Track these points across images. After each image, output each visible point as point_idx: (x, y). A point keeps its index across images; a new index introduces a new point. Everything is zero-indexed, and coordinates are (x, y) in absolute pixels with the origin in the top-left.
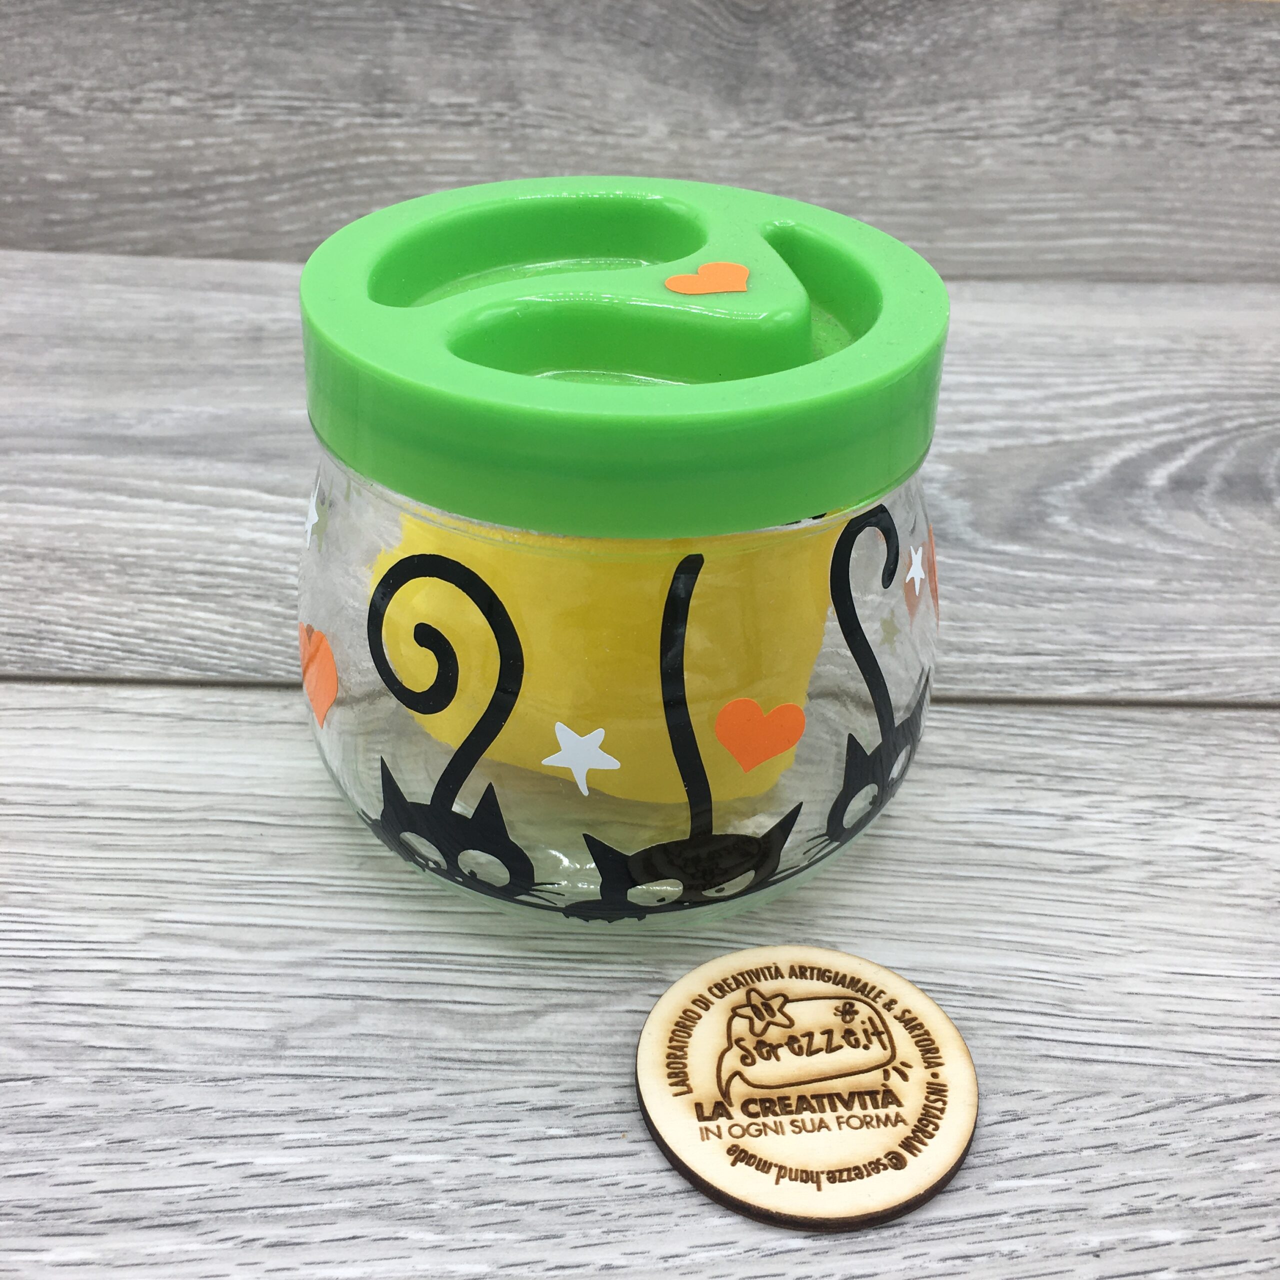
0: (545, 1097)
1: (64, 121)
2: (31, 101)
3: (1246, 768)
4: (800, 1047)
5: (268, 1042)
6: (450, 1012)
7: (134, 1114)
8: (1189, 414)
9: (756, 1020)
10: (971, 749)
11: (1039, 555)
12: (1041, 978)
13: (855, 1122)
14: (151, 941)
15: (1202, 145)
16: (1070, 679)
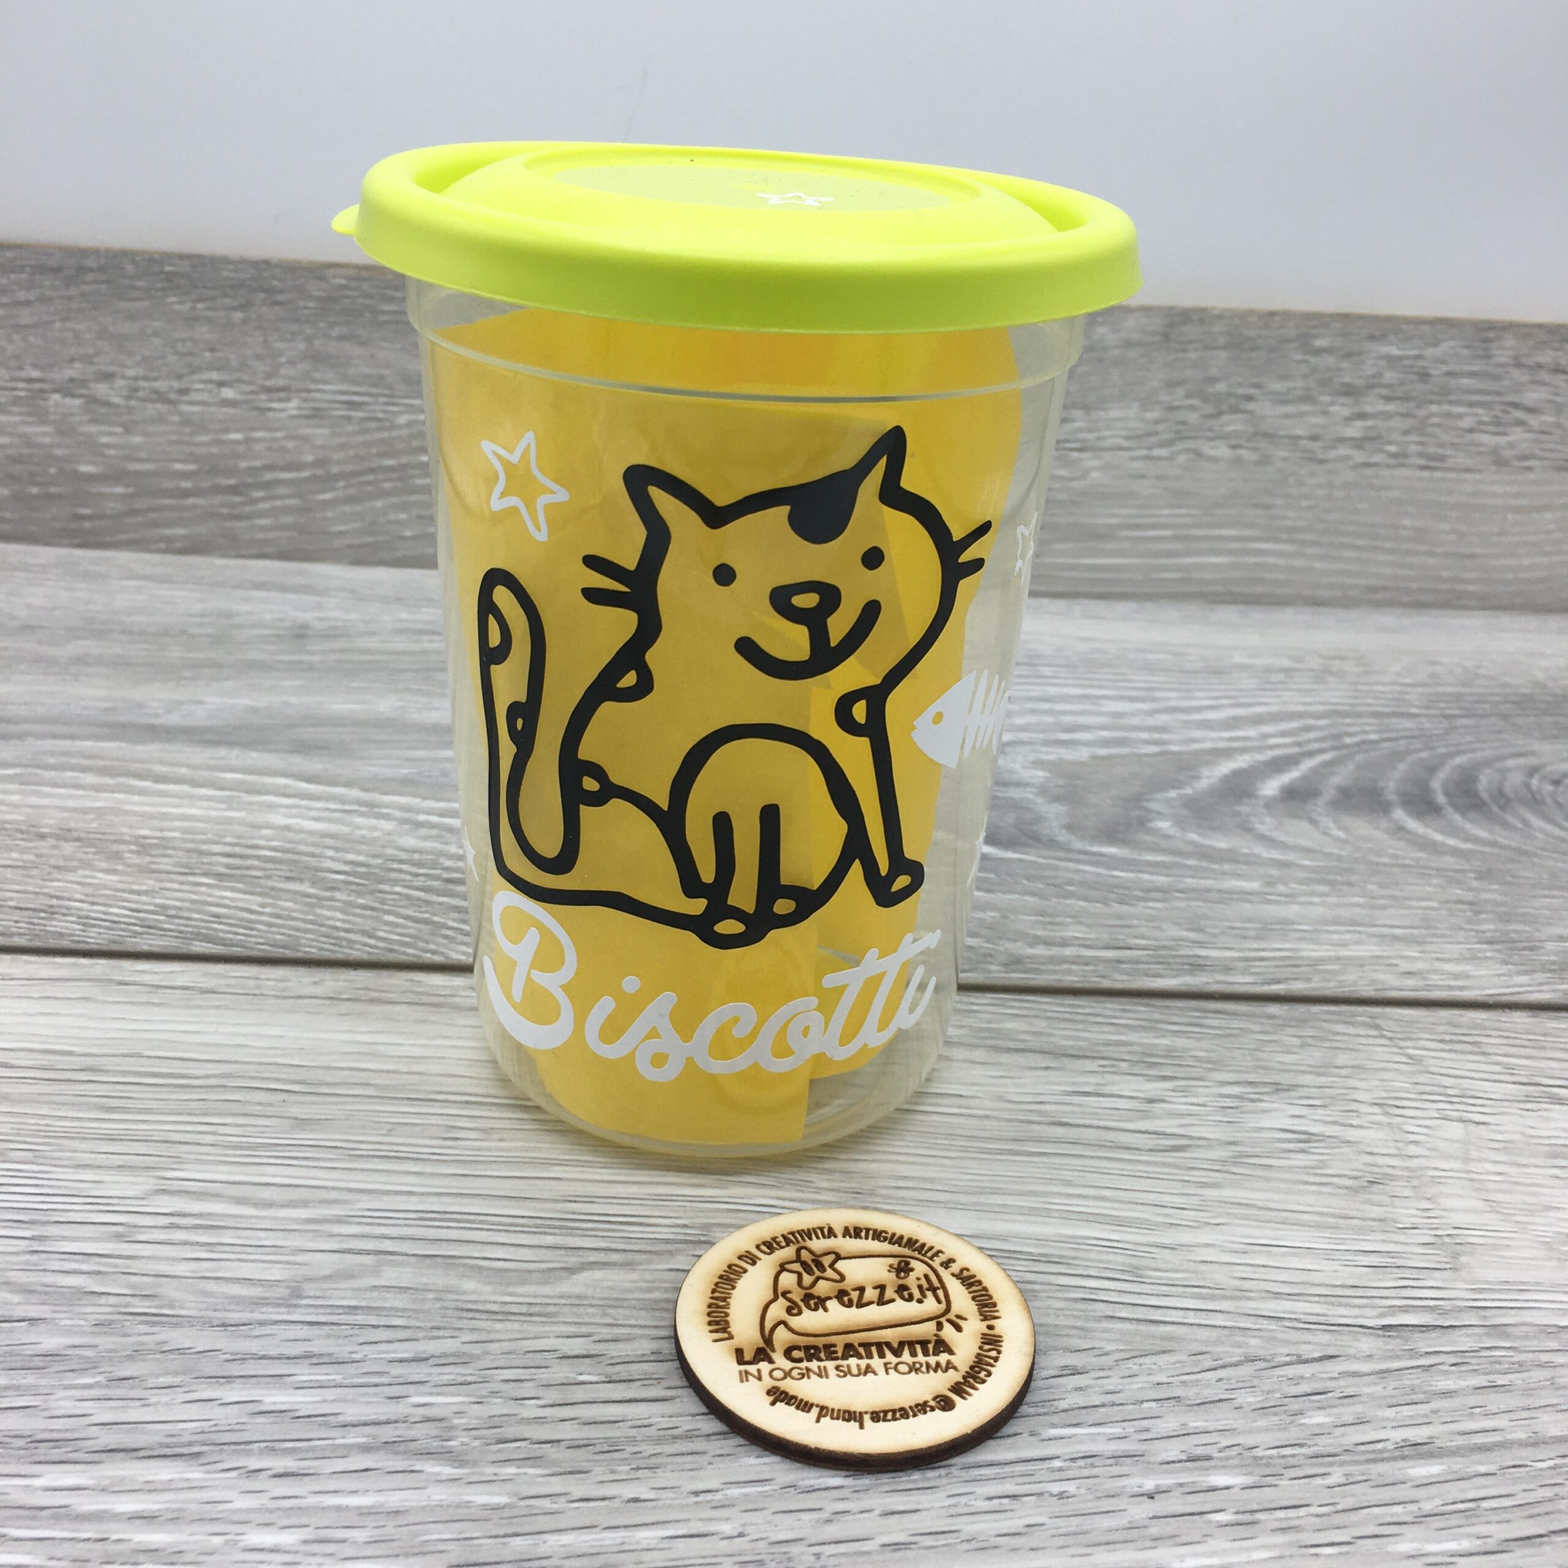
0: (577, 1346)
1: (103, 410)
2: (67, 389)
3: (1342, 1059)
4: (850, 1301)
5: (282, 1292)
6: (480, 1268)
7: (136, 1354)
8: (1307, 729)
9: (805, 1276)
10: (1053, 1035)
11: (1137, 857)
12: (1112, 1247)
13: (903, 1368)
14: (160, 1197)
15: (1321, 462)
16: (1162, 972)
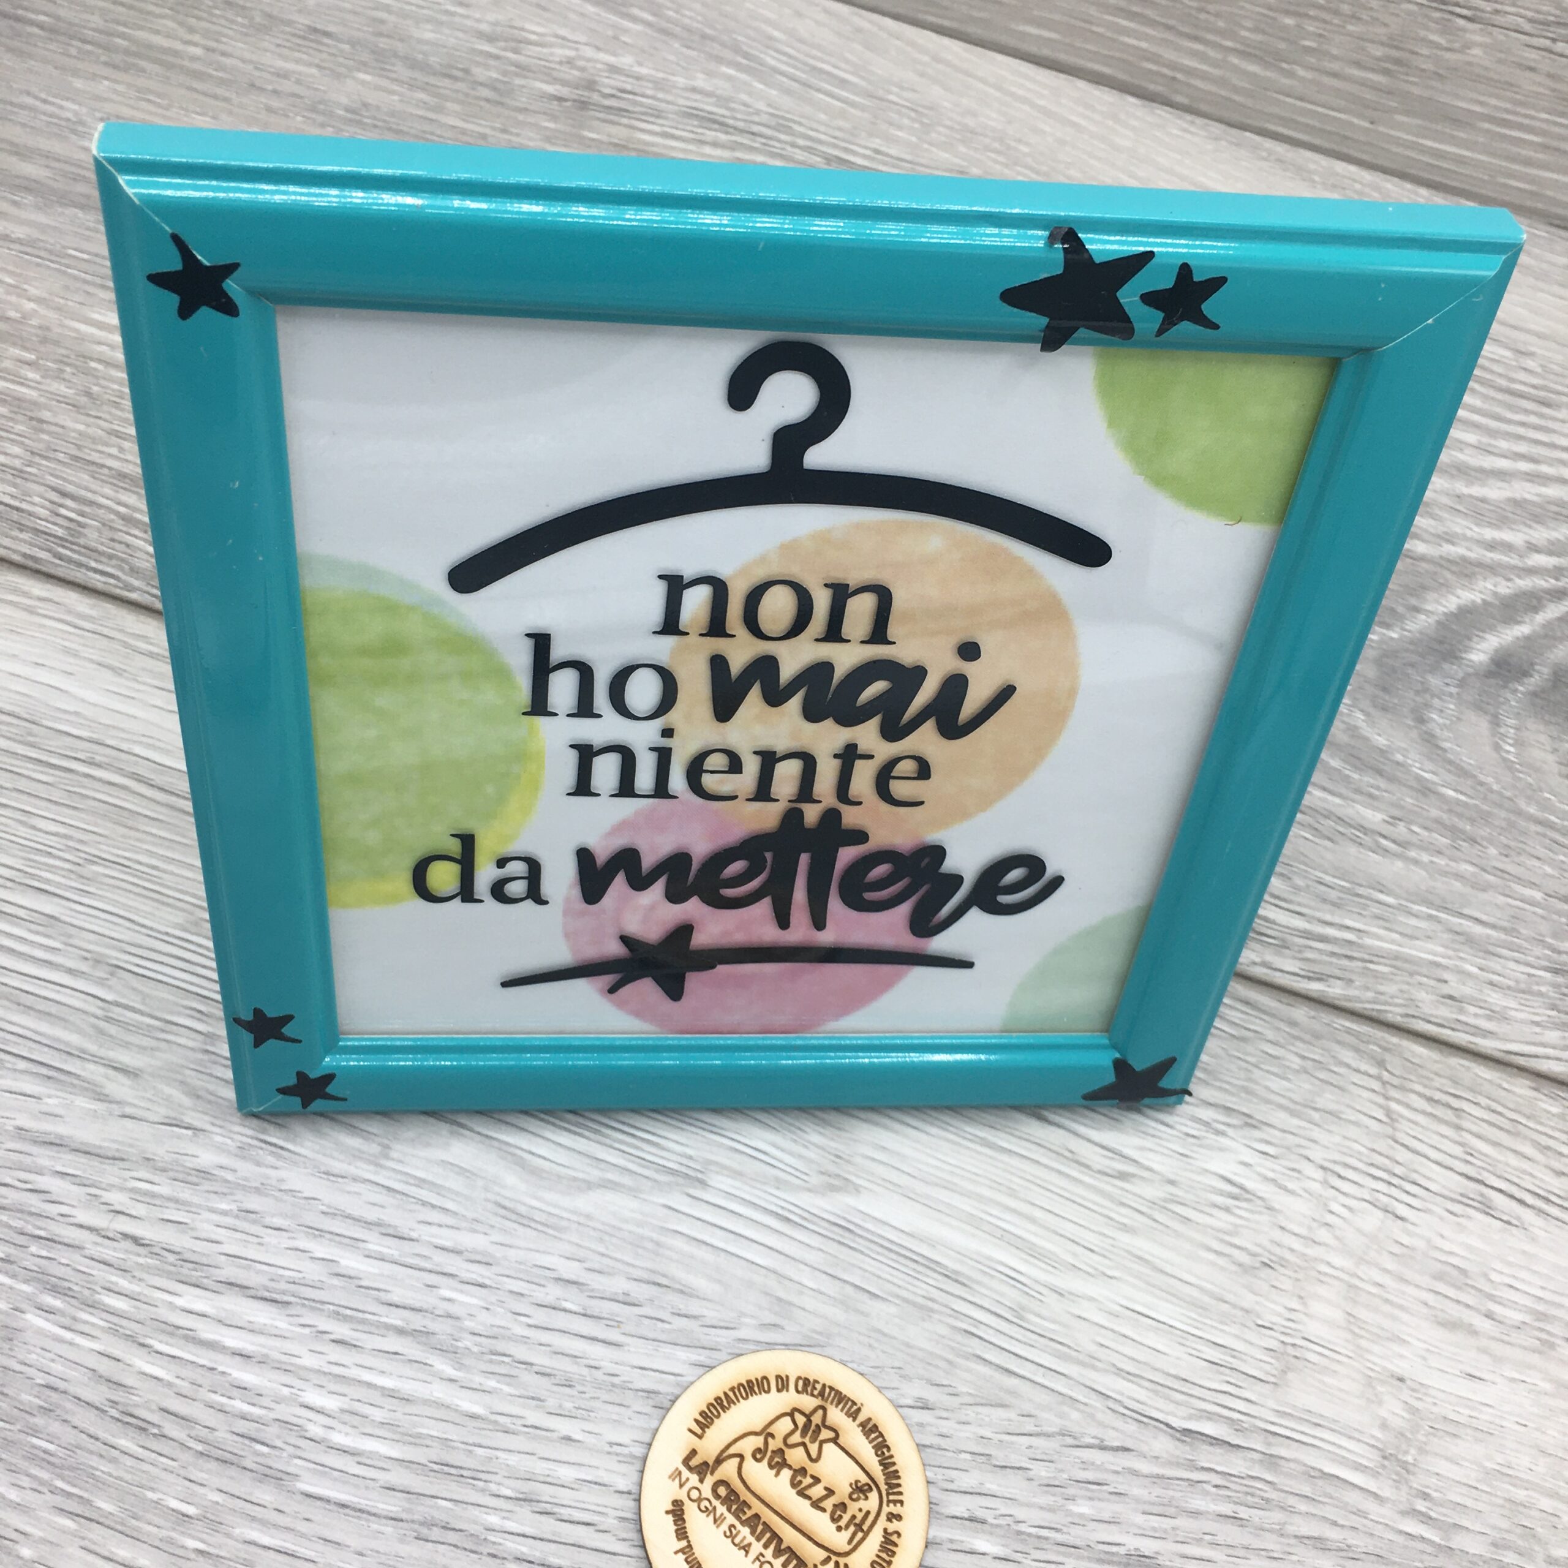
0: (570, 1270)
12: (1014, 1278)
